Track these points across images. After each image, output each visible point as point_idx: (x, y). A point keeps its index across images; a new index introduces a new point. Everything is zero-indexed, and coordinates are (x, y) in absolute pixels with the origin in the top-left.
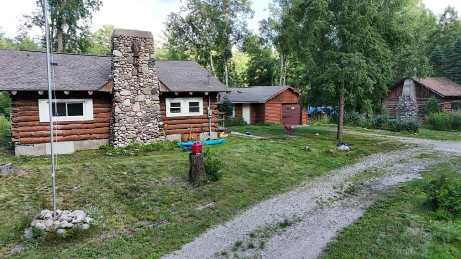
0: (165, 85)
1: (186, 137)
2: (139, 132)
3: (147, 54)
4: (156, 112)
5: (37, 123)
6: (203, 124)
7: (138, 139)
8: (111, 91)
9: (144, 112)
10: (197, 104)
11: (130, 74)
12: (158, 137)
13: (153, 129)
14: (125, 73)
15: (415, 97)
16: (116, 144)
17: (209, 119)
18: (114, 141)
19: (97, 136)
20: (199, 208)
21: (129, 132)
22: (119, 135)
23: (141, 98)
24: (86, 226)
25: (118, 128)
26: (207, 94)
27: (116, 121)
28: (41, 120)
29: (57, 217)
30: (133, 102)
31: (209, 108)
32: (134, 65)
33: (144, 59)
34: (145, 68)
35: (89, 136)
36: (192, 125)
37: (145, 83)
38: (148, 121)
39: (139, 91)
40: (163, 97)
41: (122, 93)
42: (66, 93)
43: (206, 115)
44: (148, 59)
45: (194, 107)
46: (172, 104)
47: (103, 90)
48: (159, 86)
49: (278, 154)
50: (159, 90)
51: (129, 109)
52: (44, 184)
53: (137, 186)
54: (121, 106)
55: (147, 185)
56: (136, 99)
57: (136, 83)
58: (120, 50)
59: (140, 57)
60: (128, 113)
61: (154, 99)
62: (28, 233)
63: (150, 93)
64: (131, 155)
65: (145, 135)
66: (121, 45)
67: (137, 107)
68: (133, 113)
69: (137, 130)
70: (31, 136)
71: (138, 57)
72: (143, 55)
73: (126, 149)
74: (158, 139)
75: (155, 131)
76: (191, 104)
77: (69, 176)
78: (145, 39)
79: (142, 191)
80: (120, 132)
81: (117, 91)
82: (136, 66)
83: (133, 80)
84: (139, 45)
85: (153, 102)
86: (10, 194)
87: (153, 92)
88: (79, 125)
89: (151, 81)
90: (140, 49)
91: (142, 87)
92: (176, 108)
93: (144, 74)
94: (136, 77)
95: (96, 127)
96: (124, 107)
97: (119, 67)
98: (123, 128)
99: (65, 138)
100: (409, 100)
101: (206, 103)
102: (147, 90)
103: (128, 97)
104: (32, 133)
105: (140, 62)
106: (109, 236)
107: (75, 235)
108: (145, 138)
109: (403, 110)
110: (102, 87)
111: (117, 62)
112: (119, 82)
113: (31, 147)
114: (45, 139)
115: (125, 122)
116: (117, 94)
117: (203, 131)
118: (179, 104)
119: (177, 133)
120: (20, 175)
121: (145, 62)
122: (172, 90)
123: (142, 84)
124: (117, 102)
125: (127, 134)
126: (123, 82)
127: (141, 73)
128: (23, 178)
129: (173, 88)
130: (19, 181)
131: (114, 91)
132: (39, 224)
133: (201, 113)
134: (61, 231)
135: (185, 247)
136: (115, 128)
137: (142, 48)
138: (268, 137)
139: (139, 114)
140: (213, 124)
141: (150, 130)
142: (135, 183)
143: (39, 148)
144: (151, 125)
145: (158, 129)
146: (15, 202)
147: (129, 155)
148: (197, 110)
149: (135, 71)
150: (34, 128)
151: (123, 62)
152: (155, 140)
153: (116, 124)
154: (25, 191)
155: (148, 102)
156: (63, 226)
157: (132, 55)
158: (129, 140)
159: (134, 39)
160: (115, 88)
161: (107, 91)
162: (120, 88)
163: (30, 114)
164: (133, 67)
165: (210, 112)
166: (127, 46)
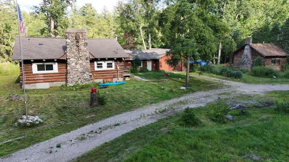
0: (92, 55)
1: (105, 80)
2: (80, 79)
3: (83, 40)
4: (88, 69)
5: (31, 74)
6: (115, 74)
7: (79, 82)
8: (65, 59)
9: (82, 69)
10: (111, 64)
11: (75, 51)
12: (89, 81)
13: (86, 77)
14: (73, 50)
15: (251, 56)
16: (68, 84)
17: (118, 71)
18: (67, 83)
19: (60, 80)
20: (87, 117)
21: (74, 78)
22: (69, 80)
23: (80, 62)
24: (37, 122)
25: (69, 77)
26: (115, 59)
27: (68, 73)
28: (33, 73)
29: (28, 118)
30: (76, 64)
31: (117, 66)
32: (76, 46)
33: (81, 43)
34: (82, 47)
35: (56, 80)
36: (109, 74)
37: (82, 54)
38: (84, 73)
39: (79, 59)
40: (92, 61)
41: (71, 60)
42: (44, 60)
43: (116, 69)
44: (84, 42)
45: (109, 65)
46: (98, 64)
47: (61, 58)
48: (89, 56)
49: (146, 91)
50: (89, 58)
51: (74, 67)
52: (29, 104)
53: (67, 106)
54: (70, 66)
55: (71, 106)
56: (78, 63)
57: (78, 55)
58: (69, 39)
59: (80, 42)
60: (74, 69)
61: (87, 62)
62: (16, 124)
63: (85, 59)
64: (74, 90)
65: (82, 80)
66: (70, 37)
67: (78, 66)
68: (76, 69)
69: (79, 78)
70: (29, 80)
71: (78, 42)
72: (81, 41)
73: (72, 87)
74: (89, 82)
75: (88, 78)
76: (108, 64)
77: (41, 100)
78: (82, 33)
79: (68, 108)
80: (70, 79)
81: (68, 59)
82: (78, 46)
83: (76, 53)
84: (79, 36)
85: (86, 64)
86: (14, 108)
87: (87, 59)
88: (51, 75)
89: (85, 53)
90: (79, 38)
91: (81, 57)
92: (100, 66)
93: (82, 50)
94: (78, 52)
95: (59, 76)
96: (72, 66)
97: (69, 47)
98: (71, 77)
99: (45, 81)
100: (247, 57)
101: (116, 63)
102: (84, 58)
103: (74, 62)
104: (30, 79)
105: (80, 45)
106: (46, 127)
107: (33, 125)
108: (83, 81)
109: (243, 63)
110: (61, 57)
111: (68, 45)
112: (69, 55)
113: (29, 85)
114: (36, 81)
115: (72, 74)
116: (68, 60)
117: (115, 77)
118: (101, 64)
119: (101, 78)
120: (20, 99)
121: (82, 44)
122: (96, 57)
123: (81, 55)
124: (69, 64)
125: (73, 79)
126: (71, 54)
127: (80, 50)
128: (21, 101)
129: (97, 56)
130: (19, 102)
131: (67, 59)
132: (20, 121)
133: (113, 68)
134: (28, 124)
135: (72, 132)
136: (68, 77)
137: (81, 37)
138: (151, 80)
139: (79, 70)
140: (120, 74)
141: (85, 77)
142: (66, 105)
143: (33, 86)
144: (85, 75)
145: (89, 77)
146: (15, 111)
147: (72, 90)
148: (111, 67)
149: (77, 49)
150: (30, 76)
151: (71, 45)
152: (88, 82)
153: (68, 75)
154: (20, 107)
155: (84, 64)
156: (29, 122)
157: (76, 41)
158: (74, 82)
159: (77, 33)
160: (67, 58)
161: (63, 59)
162: (70, 57)
163: (28, 70)
164: (76, 47)
165: (118, 68)
166: (73, 37)
